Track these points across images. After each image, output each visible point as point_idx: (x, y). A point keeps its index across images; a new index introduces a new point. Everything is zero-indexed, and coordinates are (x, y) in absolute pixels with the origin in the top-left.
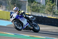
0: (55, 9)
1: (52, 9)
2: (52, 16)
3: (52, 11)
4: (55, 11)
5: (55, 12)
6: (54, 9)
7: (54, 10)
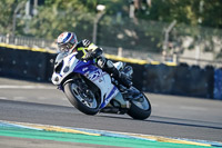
0: (24, 14)
1: (12, 13)
2: (12, 42)
3: (10, 22)
4: (22, 22)
5: (24, 26)
6: (19, 16)
7: (19, 20)
